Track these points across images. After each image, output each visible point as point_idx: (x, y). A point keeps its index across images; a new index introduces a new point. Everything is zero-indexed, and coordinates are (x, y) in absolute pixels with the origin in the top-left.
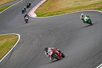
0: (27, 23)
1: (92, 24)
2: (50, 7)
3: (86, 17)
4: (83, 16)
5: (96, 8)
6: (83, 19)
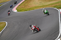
0: (9, 15)
1: (49, 15)
2: (25, 6)
3: (46, 11)
4: (44, 10)
5: (53, 6)
6: (44, 12)
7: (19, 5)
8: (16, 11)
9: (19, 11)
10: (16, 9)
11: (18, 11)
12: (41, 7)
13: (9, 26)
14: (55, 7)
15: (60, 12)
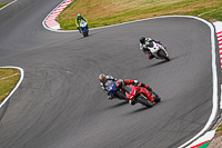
2: (90, 9)
5: (189, 10)
7: (69, 6)
8: (56, 27)
9: (66, 28)
10: (58, 20)
11: (64, 27)
12: (146, 12)
13: (30, 84)
14: (196, 14)
15: (216, 34)
